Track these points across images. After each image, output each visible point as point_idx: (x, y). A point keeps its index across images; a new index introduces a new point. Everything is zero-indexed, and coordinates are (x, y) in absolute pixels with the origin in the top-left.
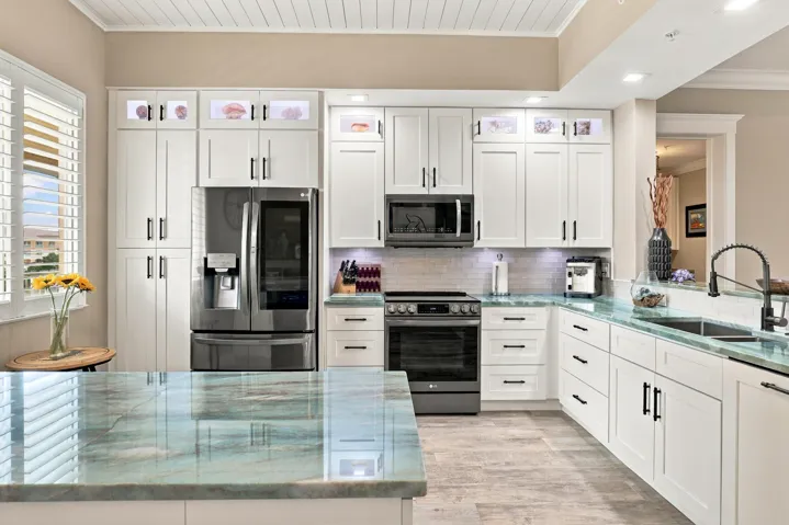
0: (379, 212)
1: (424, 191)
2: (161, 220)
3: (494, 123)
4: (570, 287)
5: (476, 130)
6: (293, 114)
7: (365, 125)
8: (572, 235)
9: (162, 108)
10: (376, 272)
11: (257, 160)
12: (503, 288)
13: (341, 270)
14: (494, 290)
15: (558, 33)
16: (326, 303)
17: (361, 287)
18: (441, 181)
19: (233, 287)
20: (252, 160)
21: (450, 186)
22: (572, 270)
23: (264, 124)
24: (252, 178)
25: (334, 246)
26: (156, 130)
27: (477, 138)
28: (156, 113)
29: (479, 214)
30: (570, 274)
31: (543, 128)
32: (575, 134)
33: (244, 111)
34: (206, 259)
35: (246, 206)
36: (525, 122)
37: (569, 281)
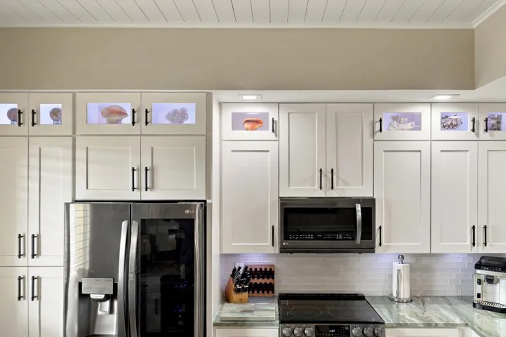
0: (273, 218)
1: (321, 194)
2: (33, 236)
3: (395, 118)
4: (479, 296)
5: (378, 128)
6: (178, 116)
7: (258, 122)
8: (482, 241)
9: (33, 112)
10: (269, 273)
11: (139, 170)
12: (405, 295)
13: (233, 276)
14: (395, 295)
15: (475, 24)
16: (216, 325)
17: (254, 288)
18: (340, 182)
19: (111, 311)
20: (133, 170)
21: (349, 188)
22: (483, 278)
23: (147, 130)
24: (133, 189)
25: (224, 253)
26: (28, 136)
27: (378, 136)
28: (27, 118)
29: (380, 219)
30: (479, 282)
31: (449, 124)
32: (486, 130)
33: (125, 114)
34: (80, 284)
35: (124, 224)
36: (431, 117)
37: (478, 289)
